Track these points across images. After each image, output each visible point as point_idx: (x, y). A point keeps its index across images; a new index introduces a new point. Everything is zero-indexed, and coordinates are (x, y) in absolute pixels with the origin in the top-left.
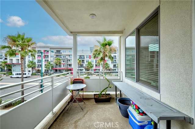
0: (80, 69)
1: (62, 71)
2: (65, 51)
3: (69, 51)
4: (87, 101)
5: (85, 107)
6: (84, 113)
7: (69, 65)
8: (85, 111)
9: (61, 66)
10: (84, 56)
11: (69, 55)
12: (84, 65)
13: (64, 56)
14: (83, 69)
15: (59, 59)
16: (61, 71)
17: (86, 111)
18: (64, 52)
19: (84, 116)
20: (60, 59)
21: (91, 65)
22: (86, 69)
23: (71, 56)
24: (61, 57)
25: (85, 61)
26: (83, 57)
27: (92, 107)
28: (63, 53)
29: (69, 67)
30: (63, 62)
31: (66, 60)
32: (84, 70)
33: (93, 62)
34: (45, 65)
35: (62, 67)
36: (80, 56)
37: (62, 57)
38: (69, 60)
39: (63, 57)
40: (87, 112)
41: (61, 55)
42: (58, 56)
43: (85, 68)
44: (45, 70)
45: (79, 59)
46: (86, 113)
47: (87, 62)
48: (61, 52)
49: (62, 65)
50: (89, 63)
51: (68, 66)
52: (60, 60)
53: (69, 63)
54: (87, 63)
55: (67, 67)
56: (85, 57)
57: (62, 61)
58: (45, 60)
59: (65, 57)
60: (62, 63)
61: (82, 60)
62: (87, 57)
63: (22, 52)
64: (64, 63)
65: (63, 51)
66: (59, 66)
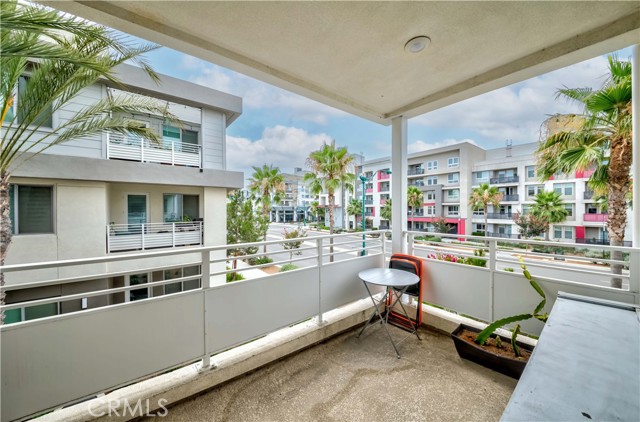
0: (495, 225)
1: (425, 227)
2: (435, 164)
3: (450, 161)
4: (431, 338)
5: (412, 351)
6: (397, 365)
7: (450, 208)
8: (405, 361)
9: (422, 211)
10: (515, 169)
11: (450, 175)
12: (516, 209)
13: (432, 179)
14: (510, 225)
15: (415, 190)
16: (422, 227)
17: (408, 363)
18: (433, 167)
19: (390, 372)
20: (419, 189)
21: (557, 209)
22: (524, 226)
23: (455, 177)
24: (422, 184)
25: (522, 192)
26: (510, 174)
27: (436, 363)
28: (429, 169)
29: (449, 216)
30: (430, 198)
31: (438, 193)
32: (515, 230)
33: (569, 192)
34: (382, 208)
35: (426, 214)
36: (496, 172)
37: (426, 182)
38: (451, 192)
39: (430, 182)
40: (408, 368)
41: (422, 178)
42: (414, 182)
43: (522, 219)
44: (382, 222)
45: (491, 186)
46: (402, 369)
47: (531, 193)
48: (422, 167)
49: (426, 209)
50: (541, 196)
51: (446, 210)
52: (418, 193)
53: (450, 201)
54: (532, 200)
55: (443, 215)
56: (521, 173)
57: (426, 197)
58: (382, 195)
59: (435, 182)
60: (426, 201)
61: (507, 188)
62: (531, 174)
63: (330, 182)
64: (432, 201)
65: (430, 165)
66: (417, 210)
